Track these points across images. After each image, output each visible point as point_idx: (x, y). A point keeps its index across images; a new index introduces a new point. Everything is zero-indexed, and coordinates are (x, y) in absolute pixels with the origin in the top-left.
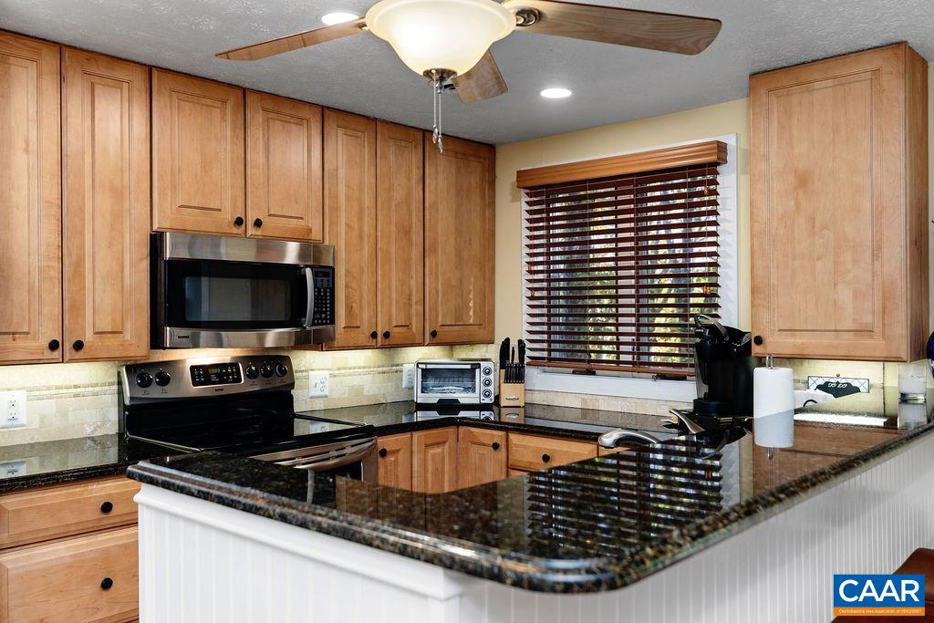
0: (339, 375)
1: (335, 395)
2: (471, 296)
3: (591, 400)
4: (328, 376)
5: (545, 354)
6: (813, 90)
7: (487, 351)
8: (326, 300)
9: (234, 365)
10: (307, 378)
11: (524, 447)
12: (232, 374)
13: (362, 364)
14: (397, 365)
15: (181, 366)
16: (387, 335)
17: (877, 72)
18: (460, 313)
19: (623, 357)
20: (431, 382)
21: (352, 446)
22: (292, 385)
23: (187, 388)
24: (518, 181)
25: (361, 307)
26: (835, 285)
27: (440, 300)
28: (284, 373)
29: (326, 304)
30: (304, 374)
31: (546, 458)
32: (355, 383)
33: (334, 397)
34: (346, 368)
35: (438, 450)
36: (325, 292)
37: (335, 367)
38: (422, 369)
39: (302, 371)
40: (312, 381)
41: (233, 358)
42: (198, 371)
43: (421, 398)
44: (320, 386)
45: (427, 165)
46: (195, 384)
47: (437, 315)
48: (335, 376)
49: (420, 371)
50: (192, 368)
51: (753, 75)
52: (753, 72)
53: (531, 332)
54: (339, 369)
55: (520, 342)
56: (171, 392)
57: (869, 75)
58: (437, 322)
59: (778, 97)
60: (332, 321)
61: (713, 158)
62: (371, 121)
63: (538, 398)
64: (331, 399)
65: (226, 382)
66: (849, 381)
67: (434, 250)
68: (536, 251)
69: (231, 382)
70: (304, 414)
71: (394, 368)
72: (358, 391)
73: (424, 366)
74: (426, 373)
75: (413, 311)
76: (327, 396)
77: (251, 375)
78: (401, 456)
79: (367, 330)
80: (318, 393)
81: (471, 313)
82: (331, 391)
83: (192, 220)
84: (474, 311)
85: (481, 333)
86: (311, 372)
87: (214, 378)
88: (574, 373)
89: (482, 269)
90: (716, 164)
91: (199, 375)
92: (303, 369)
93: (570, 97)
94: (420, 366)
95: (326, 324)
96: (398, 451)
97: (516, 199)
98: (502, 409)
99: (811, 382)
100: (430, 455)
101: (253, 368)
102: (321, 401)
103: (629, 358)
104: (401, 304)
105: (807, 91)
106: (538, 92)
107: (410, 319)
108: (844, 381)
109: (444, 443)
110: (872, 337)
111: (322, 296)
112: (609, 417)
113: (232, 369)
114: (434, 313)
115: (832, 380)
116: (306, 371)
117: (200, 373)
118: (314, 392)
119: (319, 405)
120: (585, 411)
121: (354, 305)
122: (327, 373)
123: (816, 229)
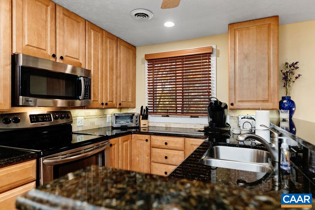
0: (87, 118)
1: (85, 125)
2: (130, 93)
3: (169, 124)
4: (83, 119)
5: (152, 111)
6: (250, 29)
7: (133, 111)
8: (88, 90)
9: (48, 114)
10: (76, 119)
11: (158, 140)
12: (48, 118)
13: (94, 114)
14: (105, 115)
15: (25, 115)
16: (106, 104)
17: (270, 24)
18: (127, 98)
19: (178, 111)
20: (118, 120)
21: (102, 144)
22: (72, 122)
23: (28, 124)
24: (145, 57)
25: (98, 93)
26: (256, 87)
27: (121, 93)
28: (69, 117)
29: (88, 91)
30: (75, 118)
31: (166, 144)
32: (92, 121)
33: (85, 126)
34: (89, 116)
35: (127, 143)
36: (88, 87)
37: (86, 116)
38: (116, 116)
39: (74, 117)
40: (78, 121)
41: (48, 112)
42: (33, 117)
43: (115, 125)
44: (80, 122)
45: (118, 49)
46: (32, 122)
47: (121, 98)
48: (86, 119)
49: (115, 117)
50: (30, 116)
51: (230, 24)
52: (230, 23)
53: (149, 104)
54: (87, 116)
55: (146, 107)
56: (20, 126)
57: (267, 25)
58: (121, 100)
59: (238, 31)
60: (90, 98)
61: (210, 51)
62: (102, 30)
63: (150, 124)
64: (84, 127)
65: (46, 121)
66: (251, 116)
67: (120, 77)
68: (150, 79)
69: (48, 121)
70: (75, 132)
71: (104, 116)
72: (93, 123)
73: (116, 115)
74: (117, 117)
75: (114, 97)
76: (83, 126)
77: (55, 118)
78: (116, 146)
79: (100, 102)
80: (80, 125)
81: (130, 98)
82: (84, 124)
83: (32, 52)
84: (131, 98)
85: (132, 105)
86: (77, 117)
87: (40, 120)
88: (162, 116)
89: (133, 84)
90: (211, 53)
91: (34, 119)
92: (75, 116)
93: (174, 26)
94: (115, 115)
95: (88, 99)
96: (115, 144)
97: (143, 63)
98: (141, 128)
99: (239, 117)
100: (124, 145)
101: (57, 116)
102: (81, 127)
103: (180, 111)
104: (111, 94)
105: (248, 29)
106: (163, 24)
107: (113, 99)
108: (250, 116)
109: (128, 140)
110: (268, 103)
111: (86, 89)
112: (174, 129)
113: (48, 116)
114: (120, 97)
115: (246, 116)
116: (76, 117)
117: (34, 118)
118: (78, 124)
119: (80, 129)
120: (166, 128)
121: (96, 93)
122: (83, 118)
123: (250, 71)
